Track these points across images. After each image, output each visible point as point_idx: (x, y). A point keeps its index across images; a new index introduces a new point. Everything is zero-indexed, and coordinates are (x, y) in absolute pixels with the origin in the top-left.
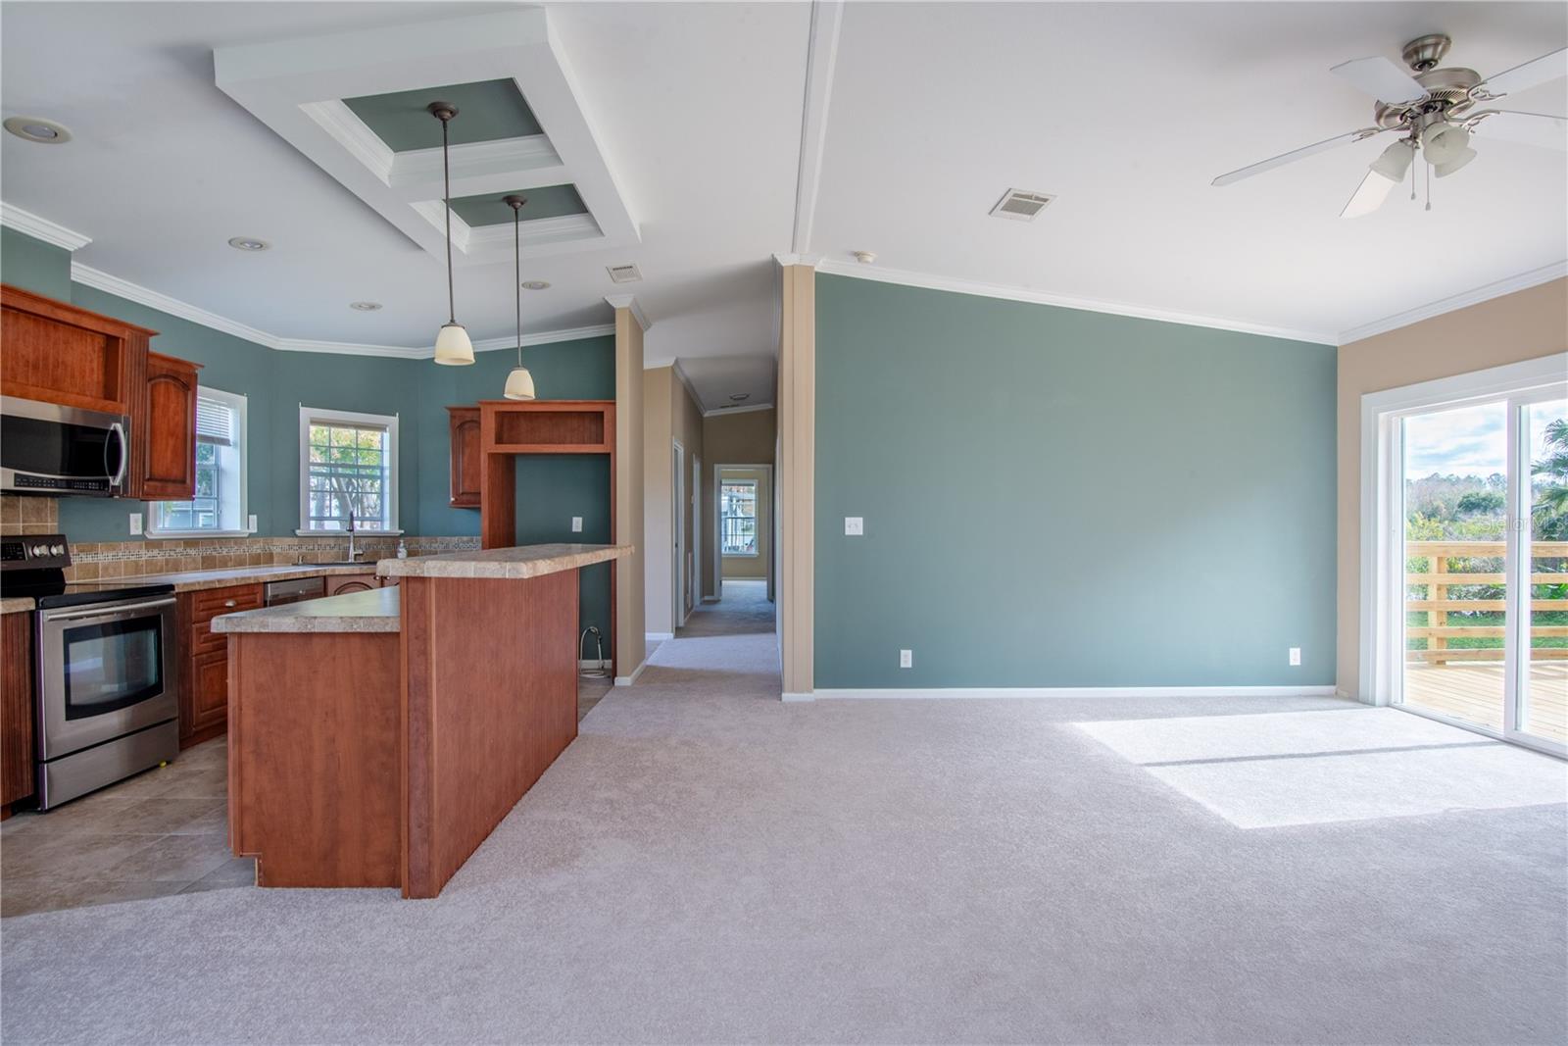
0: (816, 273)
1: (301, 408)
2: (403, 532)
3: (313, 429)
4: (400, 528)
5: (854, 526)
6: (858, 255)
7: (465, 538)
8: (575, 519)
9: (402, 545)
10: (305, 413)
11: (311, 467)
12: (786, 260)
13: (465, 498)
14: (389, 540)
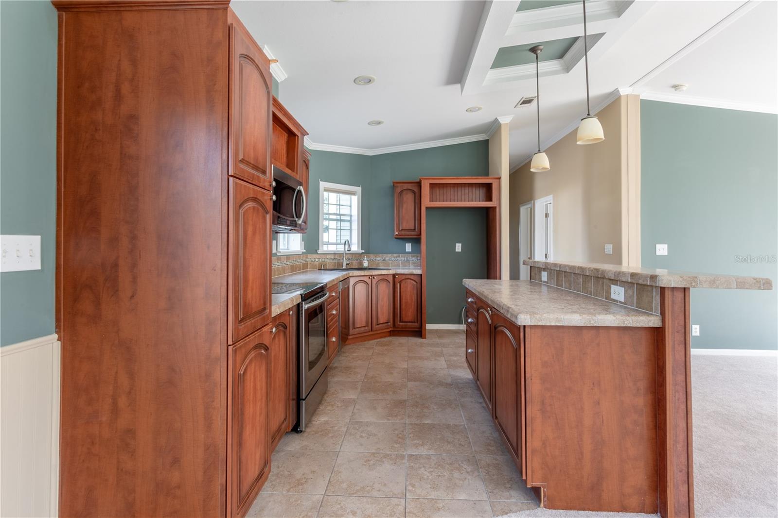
0: (641, 99)
1: (320, 182)
2: (363, 251)
3: (326, 194)
4: (362, 249)
5: (662, 250)
6: (676, 87)
7: (395, 255)
8: (457, 245)
9: (365, 258)
10: (323, 185)
11: (325, 216)
12: (624, 91)
13: (403, 233)
14: (357, 255)
